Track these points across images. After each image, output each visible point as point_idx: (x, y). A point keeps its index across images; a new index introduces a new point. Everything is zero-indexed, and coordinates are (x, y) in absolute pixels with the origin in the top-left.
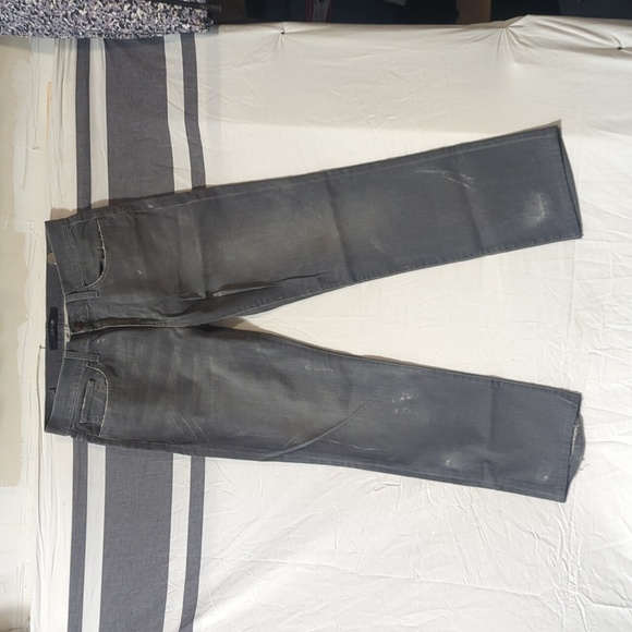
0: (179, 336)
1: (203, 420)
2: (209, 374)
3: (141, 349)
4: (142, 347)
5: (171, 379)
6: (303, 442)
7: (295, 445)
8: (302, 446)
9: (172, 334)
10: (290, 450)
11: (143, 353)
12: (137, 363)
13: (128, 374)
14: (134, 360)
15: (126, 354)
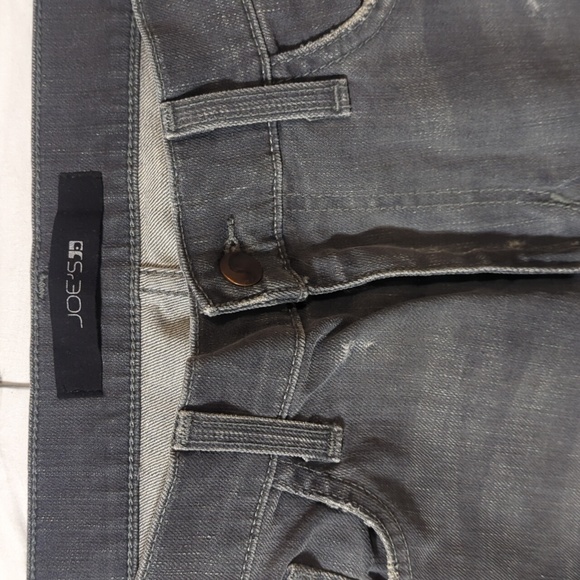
3: (539, 392)
11: (542, 411)
12: (510, 462)
13: (471, 517)
14: (498, 447)
15: (463, 418)
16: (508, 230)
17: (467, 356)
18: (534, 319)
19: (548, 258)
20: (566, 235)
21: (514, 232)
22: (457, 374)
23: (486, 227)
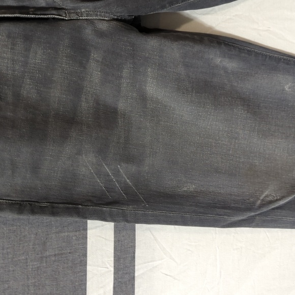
0: (101, 34)
1: (133, 168)
2: (143, 98)
3: (38, 56)
4: (40, 52)
5: (85, 105)
6: (282, 198)
7: (271, 202)
8: (282, 203)
9: (88, 32)
10: (265, 210)
11: (41, 63)
12: (31, 79)
13: (17, 96)
14: (26, 74)
15: (13, 64)
16: (29, 5)
17: (11, 43)
18: (32, 31)
19: (39, 13)
20: (47, 6)
21: (31, 6)
22: (9, 49)
23: (21, 4)
